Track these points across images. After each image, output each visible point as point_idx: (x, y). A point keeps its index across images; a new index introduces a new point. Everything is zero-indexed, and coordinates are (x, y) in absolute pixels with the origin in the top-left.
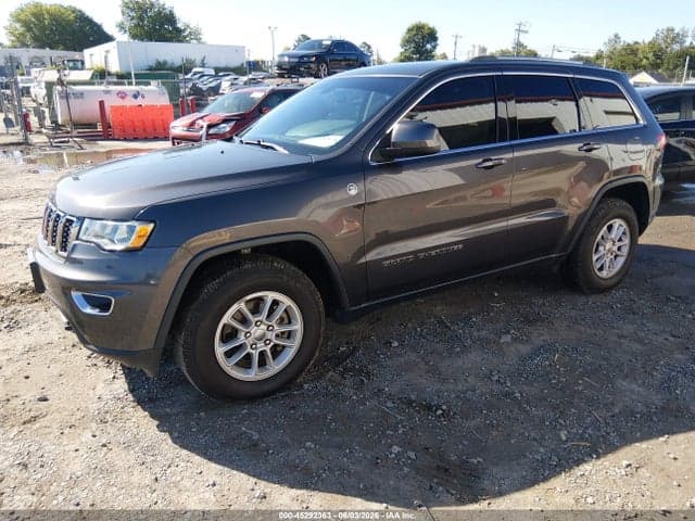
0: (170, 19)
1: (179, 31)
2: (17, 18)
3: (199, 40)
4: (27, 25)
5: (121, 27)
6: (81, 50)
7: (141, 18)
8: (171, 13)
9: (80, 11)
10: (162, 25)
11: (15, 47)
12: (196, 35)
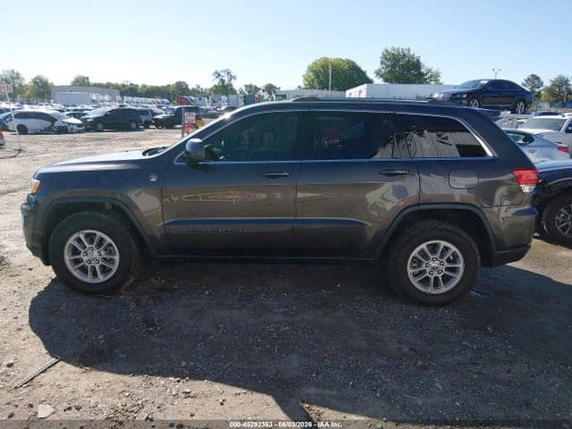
0: (416, 65)
1: (422, 75)
2: (311, 69)
3: (437, 81)
4: (317, 74)
5: (378, 73)
6: (345, 90)
7: (393, 66)
8: (418, 61)
9: (353, 63)
10: (409, 71)
11: (307, 89)
12: (435, 77)
